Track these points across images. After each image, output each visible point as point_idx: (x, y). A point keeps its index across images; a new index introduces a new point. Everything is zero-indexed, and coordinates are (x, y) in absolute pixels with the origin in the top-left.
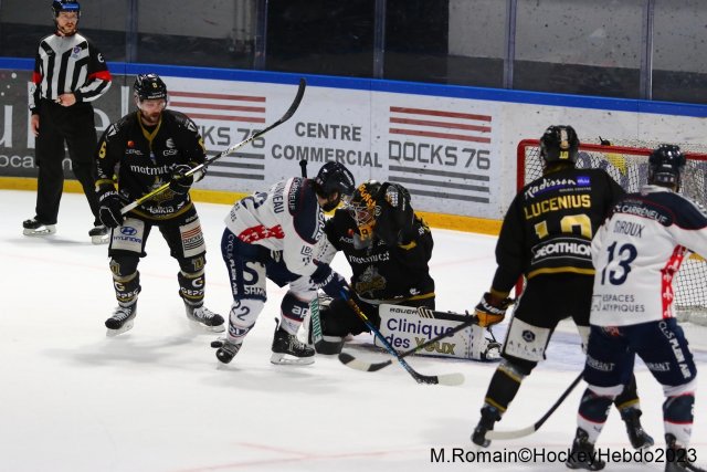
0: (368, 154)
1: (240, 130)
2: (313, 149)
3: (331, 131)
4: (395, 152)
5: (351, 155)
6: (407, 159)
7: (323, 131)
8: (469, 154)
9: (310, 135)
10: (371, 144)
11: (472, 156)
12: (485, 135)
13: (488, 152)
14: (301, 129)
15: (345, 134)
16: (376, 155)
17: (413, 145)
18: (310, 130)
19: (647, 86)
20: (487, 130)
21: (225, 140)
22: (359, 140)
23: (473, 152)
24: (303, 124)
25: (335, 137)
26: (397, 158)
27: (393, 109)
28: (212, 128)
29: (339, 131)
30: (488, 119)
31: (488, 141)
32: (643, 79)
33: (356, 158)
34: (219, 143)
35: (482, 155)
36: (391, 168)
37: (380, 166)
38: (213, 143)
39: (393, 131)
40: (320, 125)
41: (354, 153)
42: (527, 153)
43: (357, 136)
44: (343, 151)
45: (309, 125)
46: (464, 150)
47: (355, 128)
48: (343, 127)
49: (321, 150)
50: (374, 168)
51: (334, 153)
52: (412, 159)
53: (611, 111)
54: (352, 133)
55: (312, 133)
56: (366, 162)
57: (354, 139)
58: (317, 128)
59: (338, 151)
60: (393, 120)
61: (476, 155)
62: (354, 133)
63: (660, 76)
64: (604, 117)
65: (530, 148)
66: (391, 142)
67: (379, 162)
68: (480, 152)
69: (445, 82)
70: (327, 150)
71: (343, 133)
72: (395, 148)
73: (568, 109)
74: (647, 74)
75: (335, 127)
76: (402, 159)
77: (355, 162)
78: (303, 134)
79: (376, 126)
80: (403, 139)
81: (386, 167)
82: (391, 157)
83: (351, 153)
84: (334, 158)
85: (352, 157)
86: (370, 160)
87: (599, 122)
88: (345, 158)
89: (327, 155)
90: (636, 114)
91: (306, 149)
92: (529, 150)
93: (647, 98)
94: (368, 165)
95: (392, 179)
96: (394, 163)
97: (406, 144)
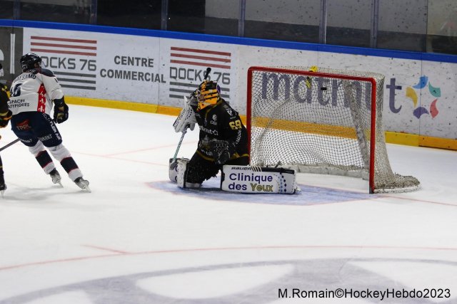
0: (157, 75)
1: (81, 60)
2: (125, 72)
3: (135, 61)
4: (174, 74)
5: (148, 76)
7: (131, 61)
8: (217, 76)
9: (123, 64)
10: (159, 69)
11: (220, 76)
12: (227, 64)
13: (229, 74)
14: (118, 60)
15: (144, 63)
16: (162, 75)
17: (184, 69)
18: (123, 60)
19: (323, 36)
20: (229, 61)
21: (72, 66)
22: (152, 66)
23: (220, 74)
24: (119, 57)
25: (138, 65)
26: (175, 78)
27: (173, 48)
28: (65, 59)
29: (140, 62)
30: (229, 54)
31: (229, 67)
32: (321, 32)
33: (150, 77)
34: (69, 68)
35: (225, 76)
36: (171, 83)
37: (165, 82)
38: (65, 68)
39: (172, 61)
40: (129, 58)
41: (149, 74)
42: (254, 74)
43: (151, 64)
44: (142, 73)
45: (123, 57)
46: (215, 73)
47: (150, 60)
48: (143, 59)
49: (129, 72)
50: (161, 83)
51: (137, 74)
52: (184, 78)
53: (303, 51)
54: (148, 62)
55: (124, 62)
56: (156, 80)
57: (149, 66)
58: (127, 59)
59: (139, 73)
60: (172, 55)
61: (221, 76)
62: (149, 62)
63: (331, 30)
64: (298, 54)
65: (255, 71)
66: (171, 68)
67: (164, 80)
68: (224, 74)
69: (203, 33)
70: (133, 72)
71: (143, 62)
73: (277, 49)
74: (323, 29)
75: (138, 59)
76: (178, 78)
77: (149, 80)
78: (119, 63)
79: (162, 59)
80: (178, 66)
81: (168, 83)
82: (171, 77)
83: (147, 74)
84: (137, 77)
85: (148, 77)
86: (159, 79)
87: (295, 57)
88: (144, 77)
89: (133, 75)
90: (316, 52)
91: (121, 72)
92: (255, 73)
93: (323, 43)
94: (157, 82)
95: (172, 90)
96: (173, 80)
97: (180, 69)
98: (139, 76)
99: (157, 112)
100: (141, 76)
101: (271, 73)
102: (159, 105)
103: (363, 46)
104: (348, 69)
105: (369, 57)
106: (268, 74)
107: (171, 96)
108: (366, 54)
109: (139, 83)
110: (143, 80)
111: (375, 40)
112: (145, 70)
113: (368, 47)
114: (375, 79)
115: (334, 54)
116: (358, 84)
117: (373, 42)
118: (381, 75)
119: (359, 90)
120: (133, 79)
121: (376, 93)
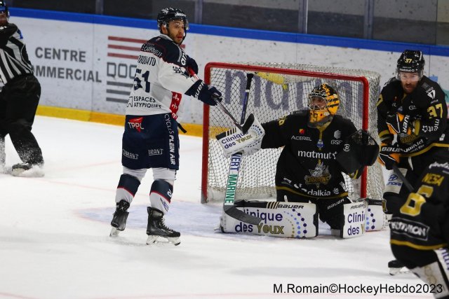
0: (91, 72)
2: (49, 68)
3: (62, 54)
4: (112, 72)
5: (78, 73)
6: (120, 76)
7: (57, 54)
9: (46, 57)
10: (93, 65)
14: (40, 53)
15: (73, 56)
16: (97, 73)
17: (125, 65)
18: (46, 53)
19: (304, 23)
22: (84, 61)
24: (41, 49)
25: (65, 59)
26: (113, 76)
27: (111, 38)
29: (69, 55)
30: (183, 46)
32: (300, 18)
33: (82, 75)
36: (109, 83)
37: (100, 81)
39: (110, 55)
40: (54, 50)
41: (80, 71)
42: (212, 73)
43: (83, 59)
44: (72, 70)
45: (46, 49)
47: (81, 53)
48: (72, 52)
49: (54, 69)
50: (95, 83)
51: (65, 71)
52: (125, 77)
53: (278, 43)
54: (79, 56)
55: (48, 55)
56: (89, 78)
57: (81, 60)
58: (52, 52)
59: (68, 70)
60: (110, 46)
62: (81, 56)
63: (313, 16)
64: (271, 47)
65: (214, 69)
66: (109, 64)
67: (99, 79)
69: (150, 18)
70: (59, 69)
71: (72, 56)
72: (112, 68)
73: (245, 40)
74: (304, 14)
75: (66, 51)
76: (117, 77)
77: (80, 78)
78: (41, 56)
79: (97, 51)
80: (117, 61)
81: (104, 82)
82: (108, 75)
83: (77, 71)
84: (64, 75)
85: (79, 75)
86: (92, 77)
87: (267, 50)
88: (73, 75)
89: (59, 73)
90: (295, 44)
91: (44, 68)
92: (214, 71)
93: (303, 32)
94: (91, 81)
95: (109, 91)
96: (111, 79)
97: (120, 65)
98: (67, 73)
99: (90, 120)
100: (70, 73)
101: (238, 70)
102: (92, 111)
103: (355, 36)
104: (335, 66)
105: (363, 51)
106: (233, 71)
107: (108, 99)
108: (358, 46)
109: (67, 82)
110: (72, 78)
111: (370, 29)
112: (74, 65)
113: (362, 37)
114: (368, 79)
115: (317, 47)
116: (347, 85)
117: (367, 31)
118: (376, 73)
119: (349, 93)
120: (59, 77)
121: (370, 97)
